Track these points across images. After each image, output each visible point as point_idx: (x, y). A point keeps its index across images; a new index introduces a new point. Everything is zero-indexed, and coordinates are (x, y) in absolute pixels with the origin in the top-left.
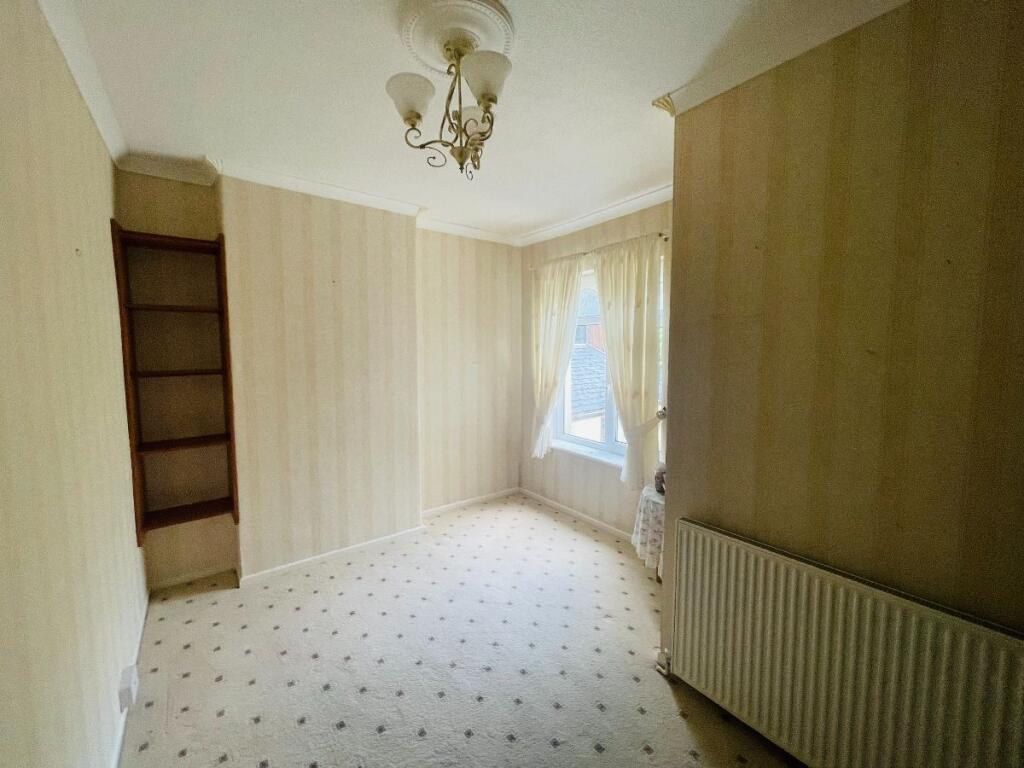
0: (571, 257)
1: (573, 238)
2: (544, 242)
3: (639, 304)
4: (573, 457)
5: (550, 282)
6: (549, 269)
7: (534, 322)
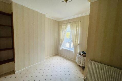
0: (66, 23)
1: (66, 21)
2: (62, 21)
3: (76, 30)
4: (65, 50)
5: (63, 27)
6: (63, 25)
7: (60, 32)
